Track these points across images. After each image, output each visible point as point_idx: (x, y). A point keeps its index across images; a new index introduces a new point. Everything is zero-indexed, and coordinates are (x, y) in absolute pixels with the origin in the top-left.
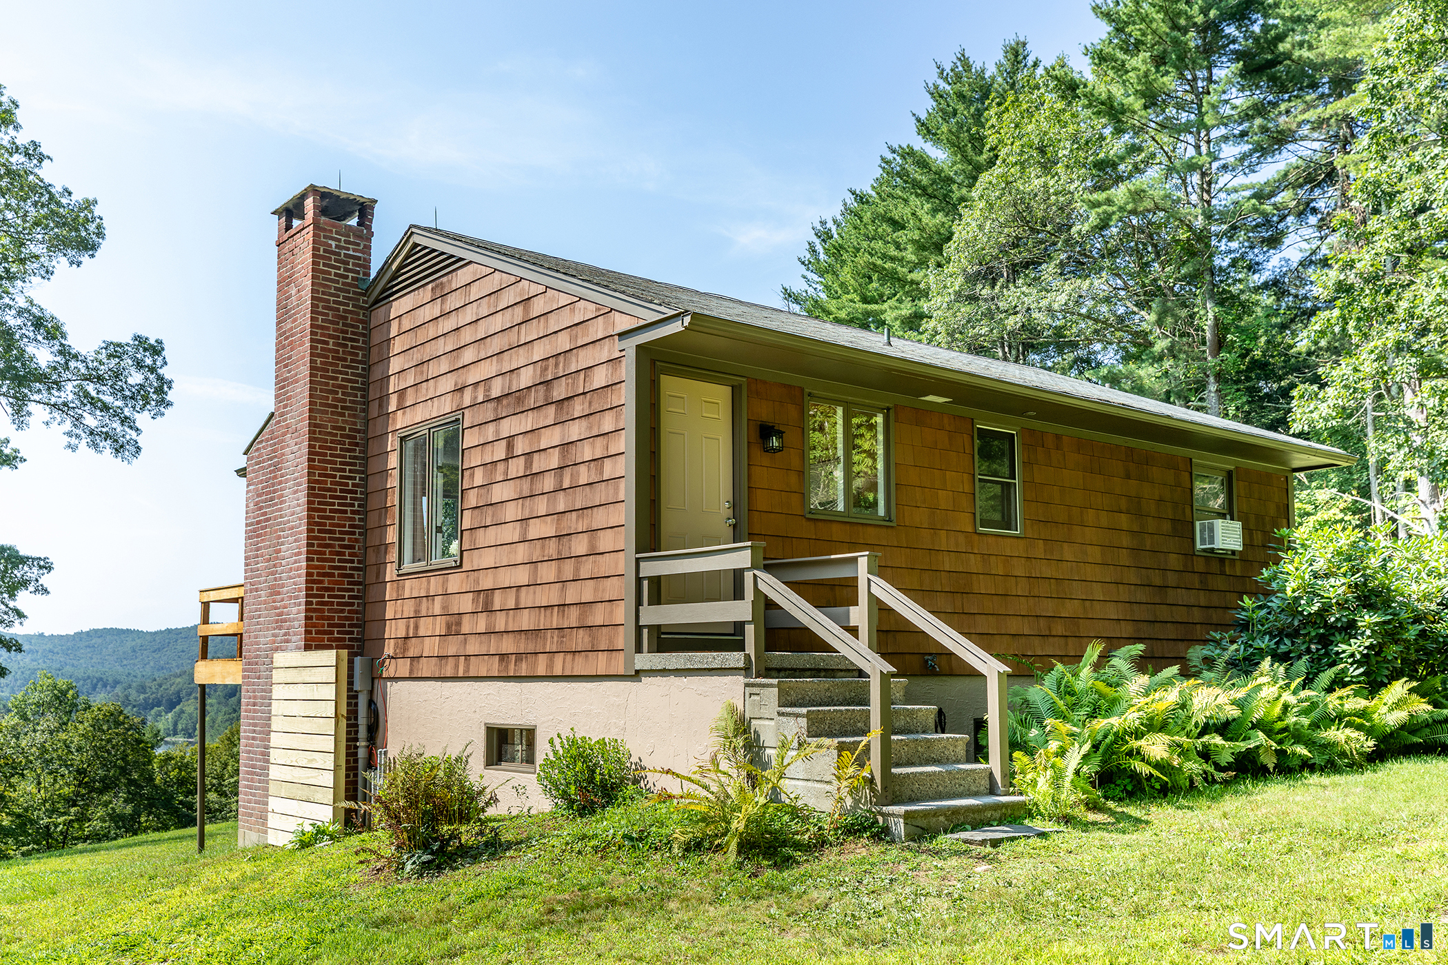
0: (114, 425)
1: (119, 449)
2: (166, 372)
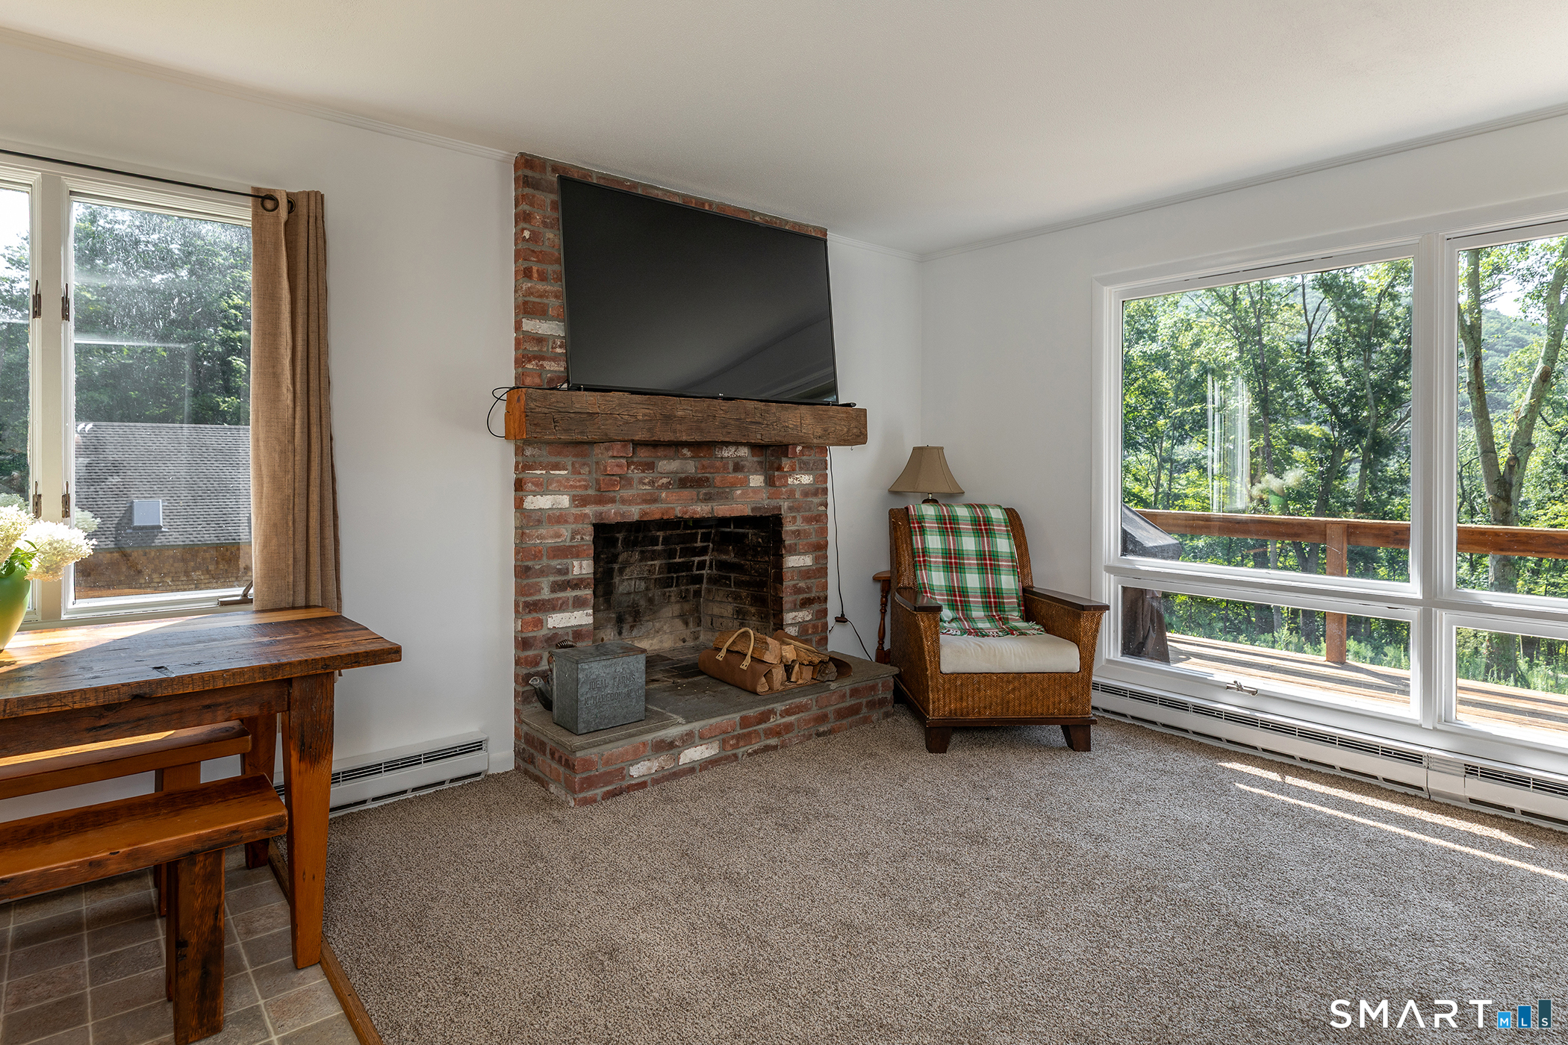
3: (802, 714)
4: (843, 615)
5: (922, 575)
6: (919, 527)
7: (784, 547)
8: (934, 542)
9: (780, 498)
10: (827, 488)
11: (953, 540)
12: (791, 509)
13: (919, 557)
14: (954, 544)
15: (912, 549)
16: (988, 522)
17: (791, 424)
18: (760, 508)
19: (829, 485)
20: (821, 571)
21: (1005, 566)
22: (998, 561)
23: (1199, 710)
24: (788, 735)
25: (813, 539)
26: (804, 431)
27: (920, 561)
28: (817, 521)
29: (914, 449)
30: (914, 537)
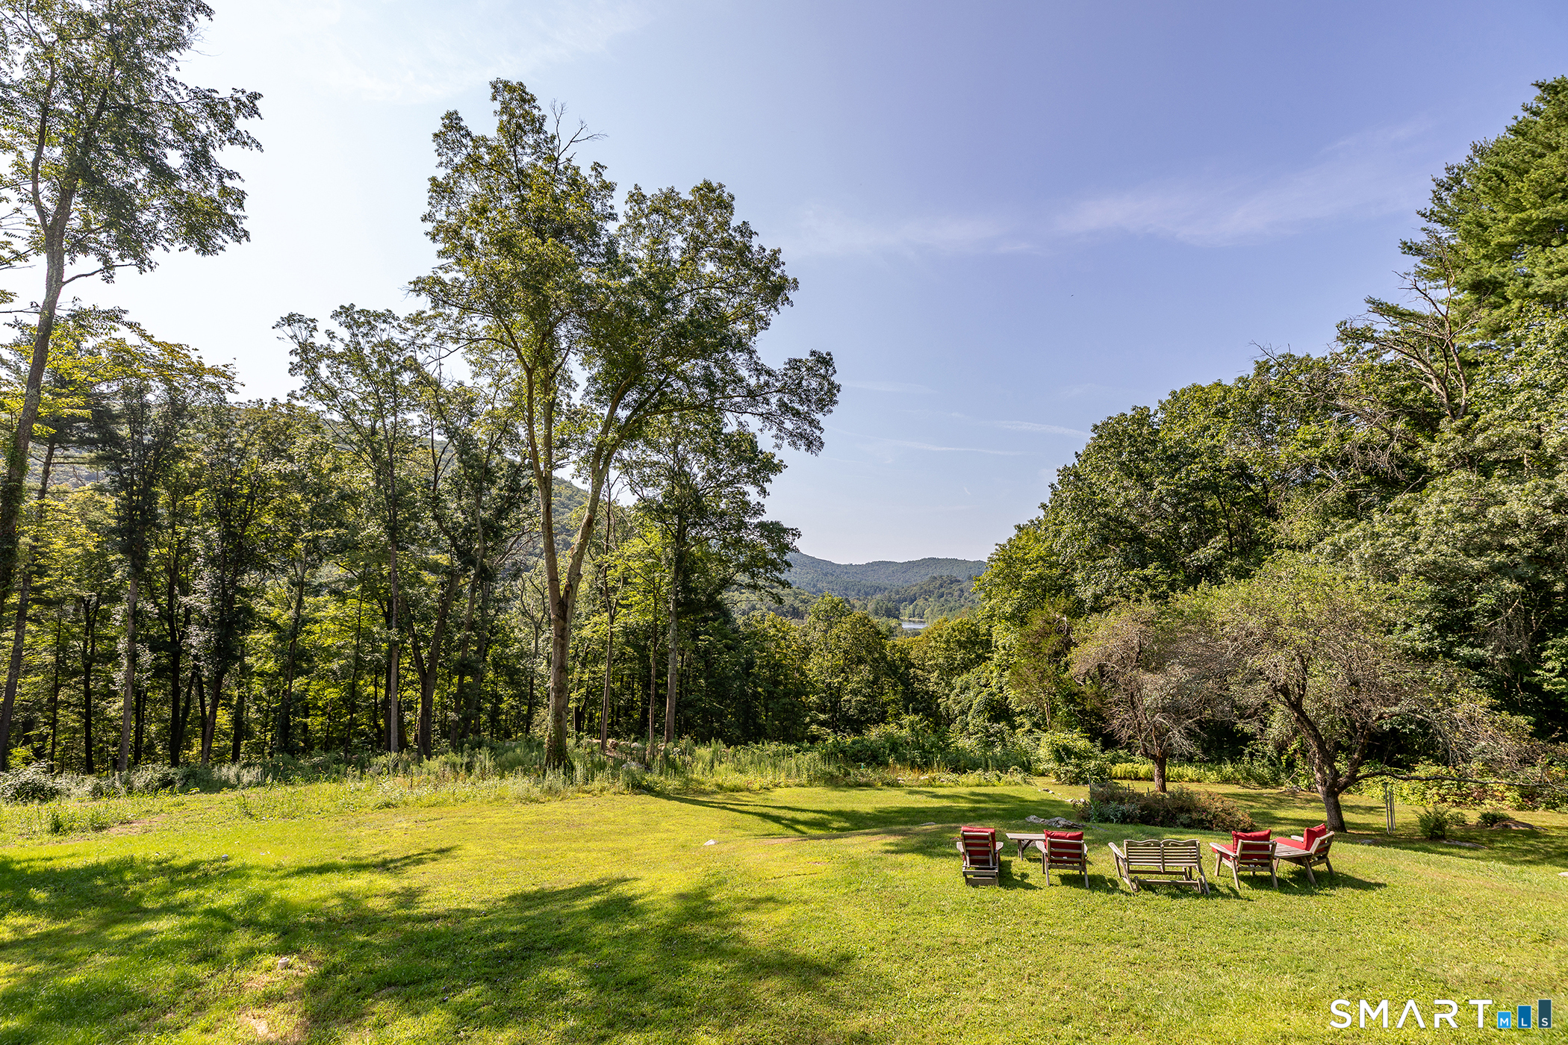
0: (805, 427)
1: (809, 445)
2: (836, 379)
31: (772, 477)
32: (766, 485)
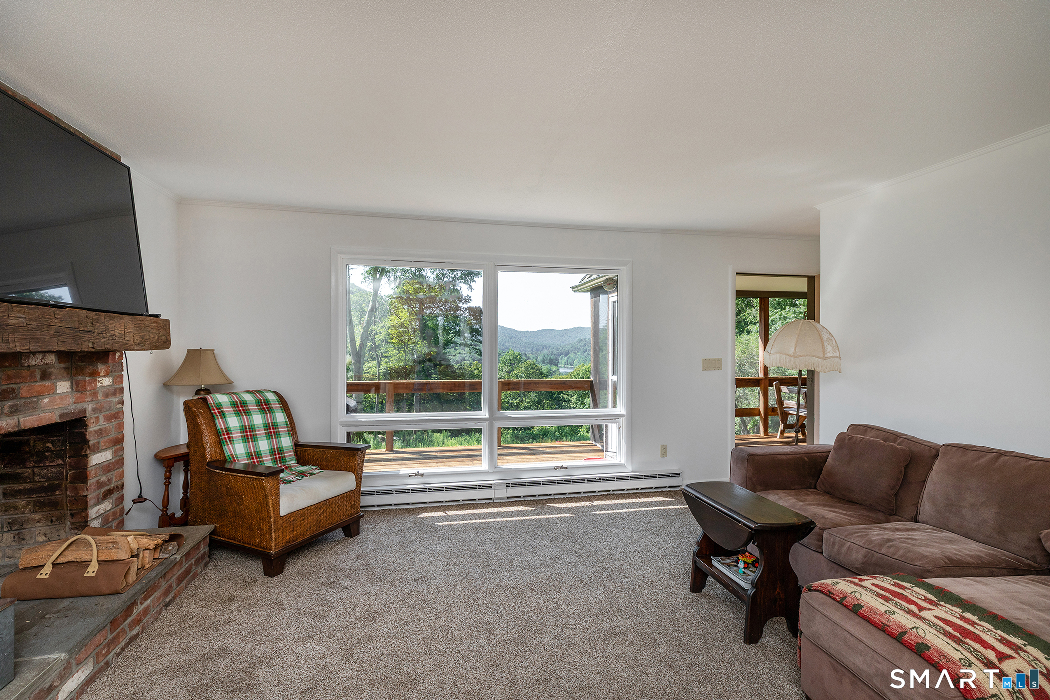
3: (156, 594)
4: (140, 497)
5: (228, 450)
6: (219, 413)
7: (89, 447)
8: (234, 422)
9: (85, 402)
10: (123, 388)
11: (247, 418)
12: (94, 410)
13: (224, 435)
14: (248, 422)
15: (217, 430)
16: (267, 403)
17: (118, 332)
18: (67, 414)
19: (125, 385)
20: (119, 462)
21: (283, 431)
22: (278, 429)
23: (399, 492)
24: (146, 619)
25: (113, 435)
26: (127, 339)
27: (225, 439)
28: (116, 419)
29: (189, 351)
30: (217, 421)
31: (476, 279)
32: (473, 284)
